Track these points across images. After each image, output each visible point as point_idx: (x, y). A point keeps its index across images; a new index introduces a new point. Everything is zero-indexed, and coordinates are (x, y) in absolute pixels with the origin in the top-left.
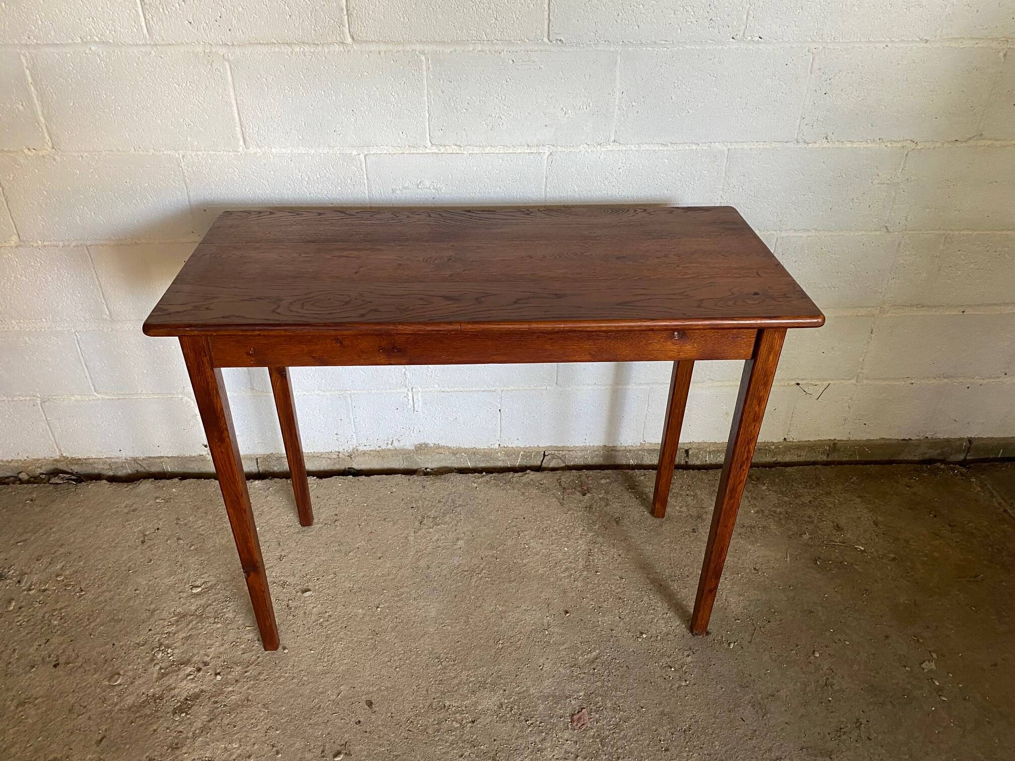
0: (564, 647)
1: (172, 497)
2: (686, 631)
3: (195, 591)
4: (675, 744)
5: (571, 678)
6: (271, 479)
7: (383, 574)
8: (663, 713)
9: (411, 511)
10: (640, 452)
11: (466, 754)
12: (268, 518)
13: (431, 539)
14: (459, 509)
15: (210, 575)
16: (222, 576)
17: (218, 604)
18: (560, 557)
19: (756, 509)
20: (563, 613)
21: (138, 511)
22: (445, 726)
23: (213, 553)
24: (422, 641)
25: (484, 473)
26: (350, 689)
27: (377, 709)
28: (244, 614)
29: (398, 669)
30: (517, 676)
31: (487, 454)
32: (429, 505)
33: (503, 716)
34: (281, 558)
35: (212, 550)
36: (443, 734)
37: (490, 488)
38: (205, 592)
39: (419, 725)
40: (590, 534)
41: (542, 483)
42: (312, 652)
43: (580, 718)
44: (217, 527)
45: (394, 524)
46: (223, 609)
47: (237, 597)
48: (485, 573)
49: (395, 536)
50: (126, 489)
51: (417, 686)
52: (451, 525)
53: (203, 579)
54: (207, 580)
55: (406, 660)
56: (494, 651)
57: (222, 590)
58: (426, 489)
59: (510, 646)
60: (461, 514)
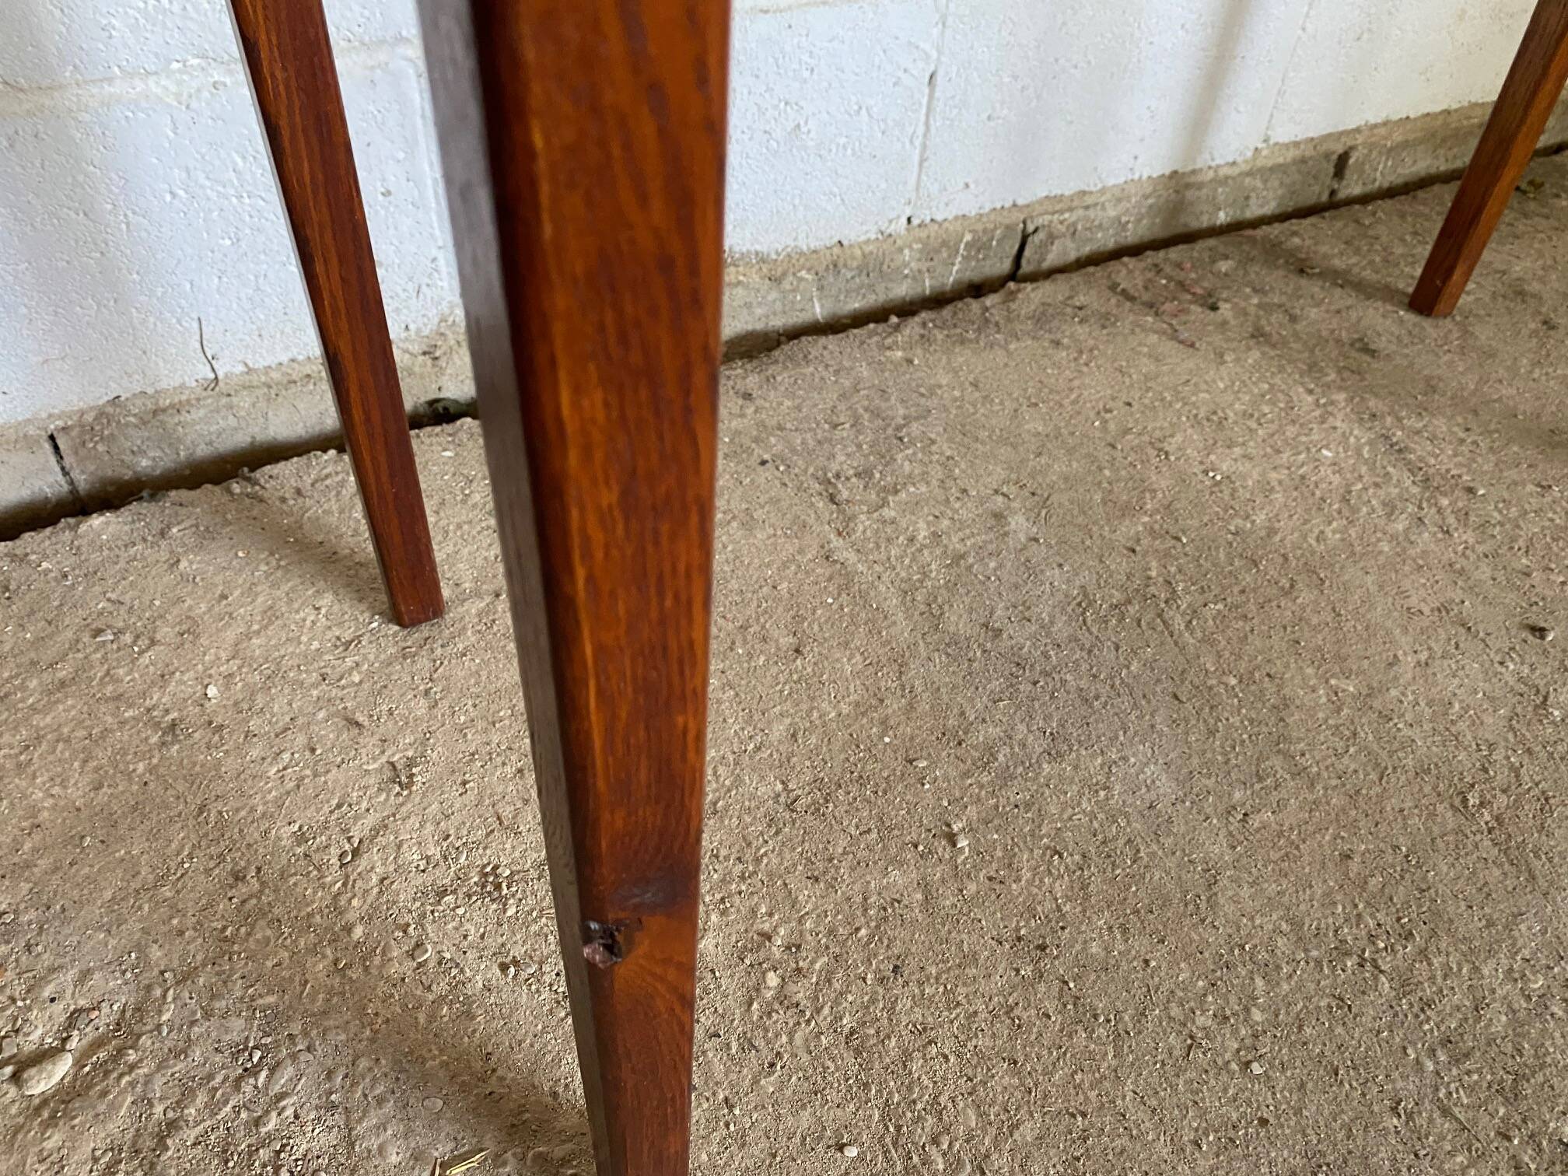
3: (44, 1081)
6: (154, 498)
7: (857, 704)
10: (1247, 180)
12: (230, 635)
13: (912, 540)
14: (915, 428)
15: (85, 975)
16: (155, 953)
17: (213, 1108)
18: (1336, 479)
20: (1526, 634)
23: (44, 863)
24: (1230, 909)
25: (894, 319)
28: (389, 1107)
29: (1256, 1069)
31: (873, 265)
32: (811, 443)
34: (399, 777)
35: (35, 850)
37: (949, 353)
38: (104, 1070)
40: (1340, 397)
41: (1078, 304)
42: (852, 1152)
46: (257, 1122)
47: (296, 1028)
48: (1186, 591)
49: (785, 565)
51: (1394, 1110)
52: (935, 482)
53: (58, 1007)
54: (82, 1003)
55: (1247, 1010)
56: (1487, 843)
57: (193, 1023)
58: (760, 402)
59: (1517, 804)
60: (933, 442)
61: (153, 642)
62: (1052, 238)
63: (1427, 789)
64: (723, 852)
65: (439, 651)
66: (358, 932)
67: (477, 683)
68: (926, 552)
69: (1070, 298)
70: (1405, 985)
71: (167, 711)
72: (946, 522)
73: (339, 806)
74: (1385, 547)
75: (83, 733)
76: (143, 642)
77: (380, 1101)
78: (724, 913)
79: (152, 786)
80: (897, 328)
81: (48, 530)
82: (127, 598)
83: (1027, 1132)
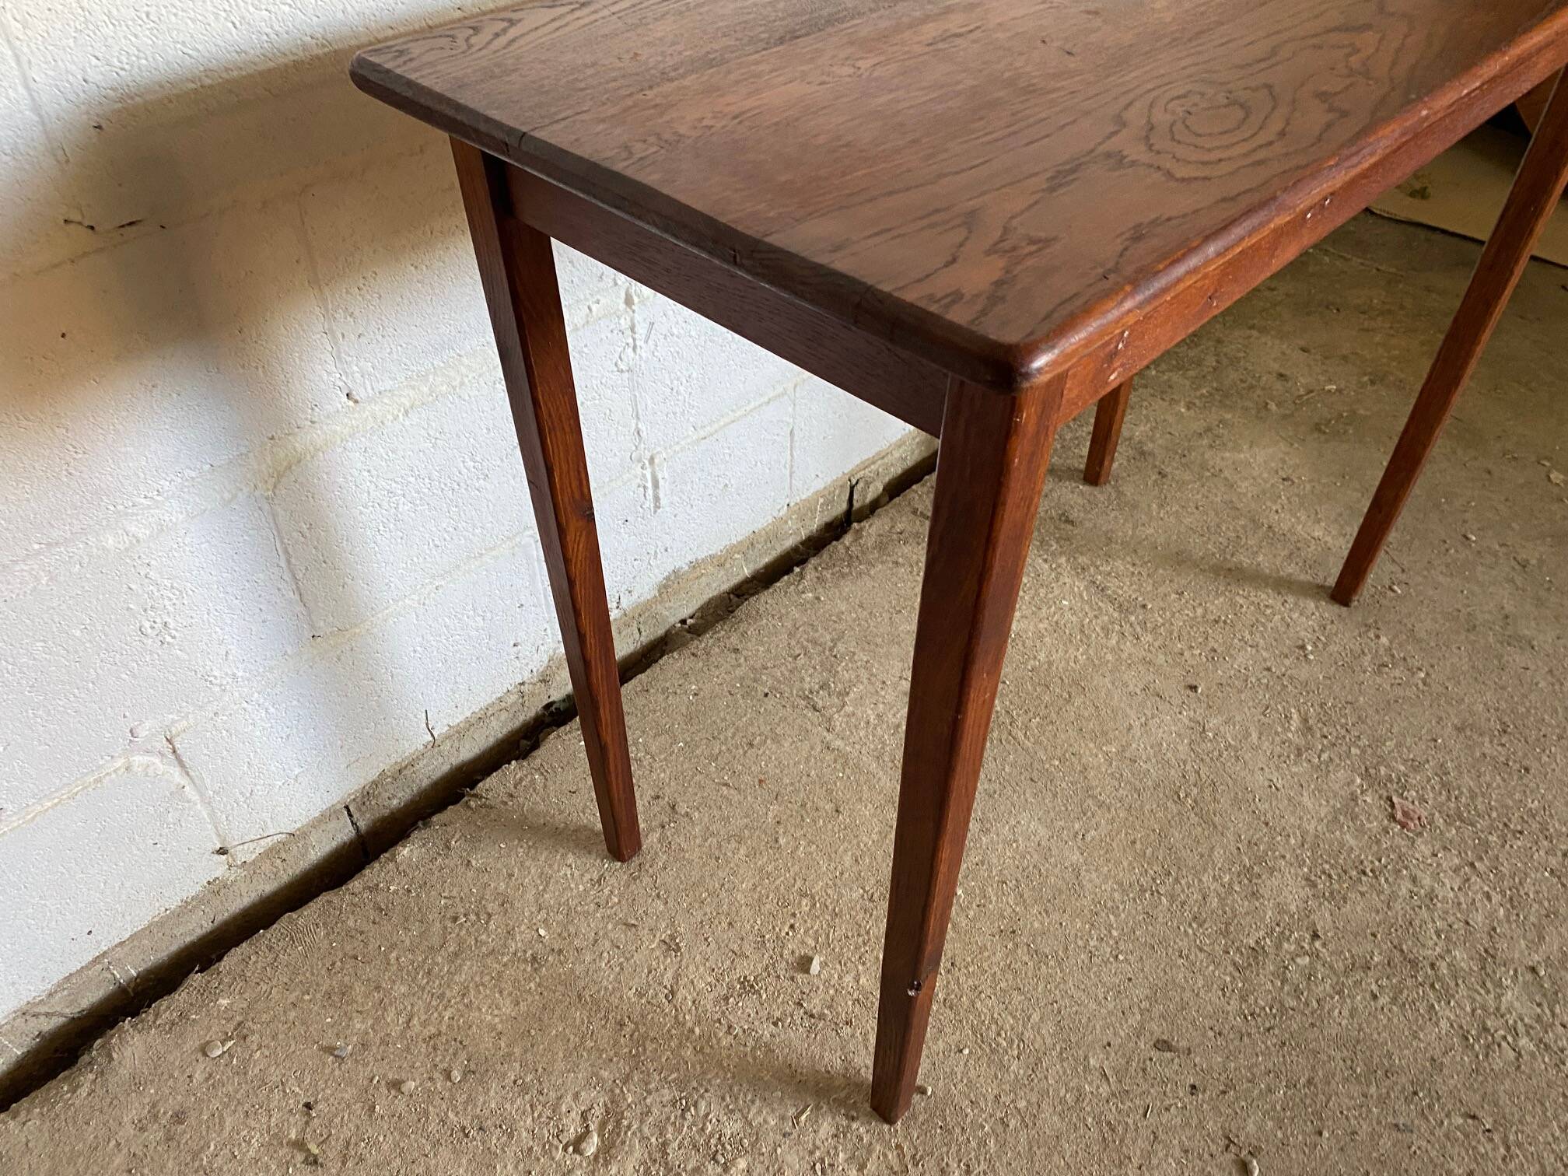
0: (1255, 736)
1: (239, 1018)
2: (1336, 609)
4: (1520, 754)
5: (1323, 769)
6: (426, 825)
8: (1459, 729)
9: (770, 703)
11: (1374, 987)
12: (530, 897)
14: (841, 647)
15: (576, 1096)
16: (605, 1074)
17: (678, 1131)
18: (1074, 619)
19: (1182, 403)
20: (1188, 692)
21: (193, 1114)
22: (1293, 974)
23: (518, 1050)
24: (1089, 886)
25: (797, 570)
26: (1108, 1053)
27: (1184, 1044)
28: (758, 1103)
29: (1121, 957)
30: (1267, 824)
32: (787, 673)
33: (1332, 893)
34: (671, 946)
35: (508, 1045)
36: (1309, 990)
37: (836, 586)
38: (615, 1133)
39: (1267, 1009)
40: (1063, 560)
42: (966, 1052)
43: (1405, 814)
44: (448, 994)
45: (776, 739)
46: (703, 1129)
47: (694, 1084)
48: (1019, 715)
49: (808, 760)
50: (83, 1092)
51: (1181, 956)
52: (866, 681)
53: (573, 1114)
54: (583, 1108)
55: (1110, 932)
56: (1193, 815)
57: (645, 1098)
58: (745, 653)
59: (1202, 791)
60: (854, 654)
61: (490, 915)
62: (868, 484)
63: (1161, 795)
64: (850, 934)
65: (651, 870)
66: (697, 1030)
67: (681, 882)
68: (878, 729)
69: (893, 527)
70: (1172, 898)
71: (525, 952)
72: (881, 706)
73: (650, 972)
74: (1109, 657)
75: (487, 978)
76: (483, 917)
77: (753, 1102)
78: (864, 964)
79: (545, 993)
80: (802, 576)
81: (376, 865)
82: (454, 893)
83: (1036, 1017)
